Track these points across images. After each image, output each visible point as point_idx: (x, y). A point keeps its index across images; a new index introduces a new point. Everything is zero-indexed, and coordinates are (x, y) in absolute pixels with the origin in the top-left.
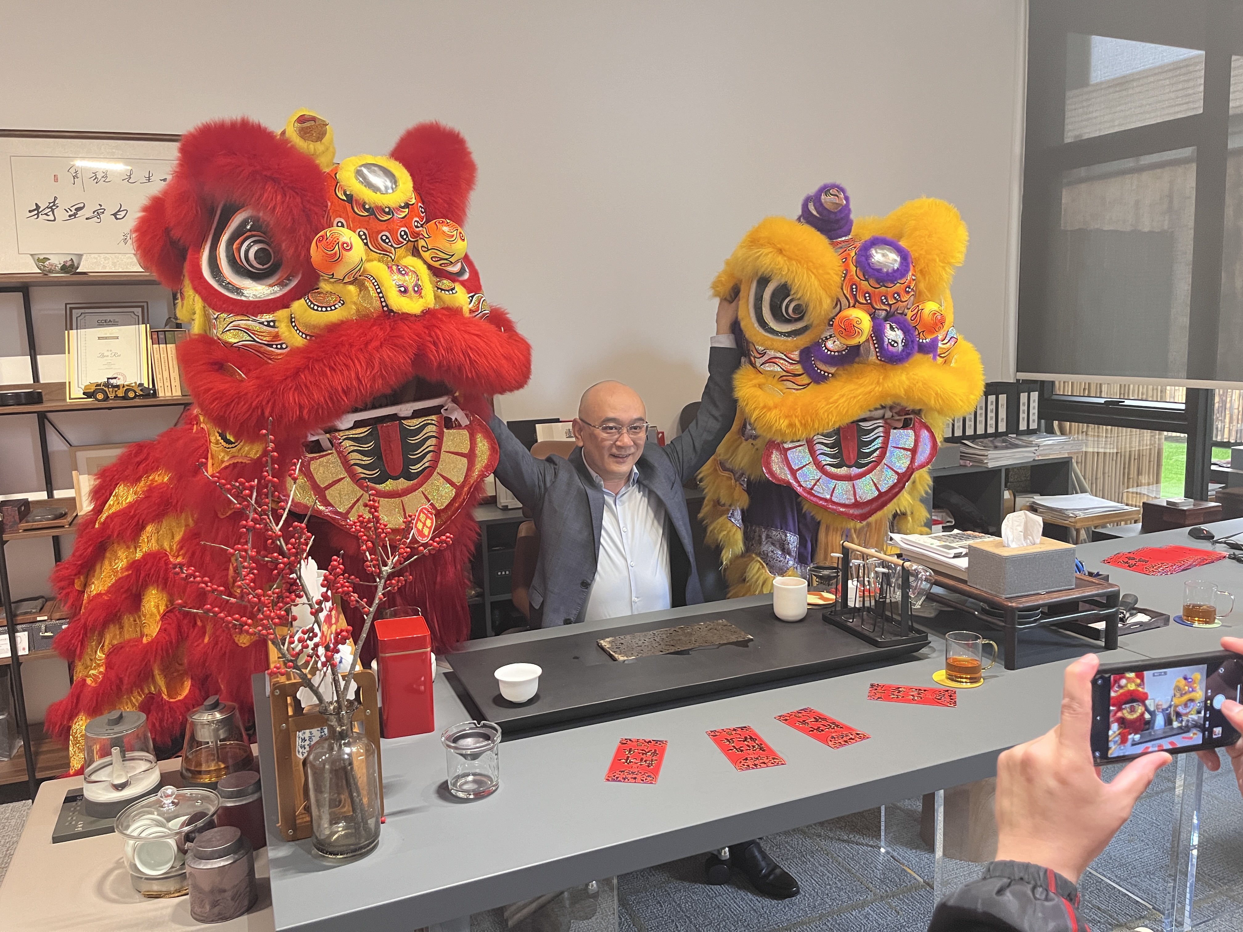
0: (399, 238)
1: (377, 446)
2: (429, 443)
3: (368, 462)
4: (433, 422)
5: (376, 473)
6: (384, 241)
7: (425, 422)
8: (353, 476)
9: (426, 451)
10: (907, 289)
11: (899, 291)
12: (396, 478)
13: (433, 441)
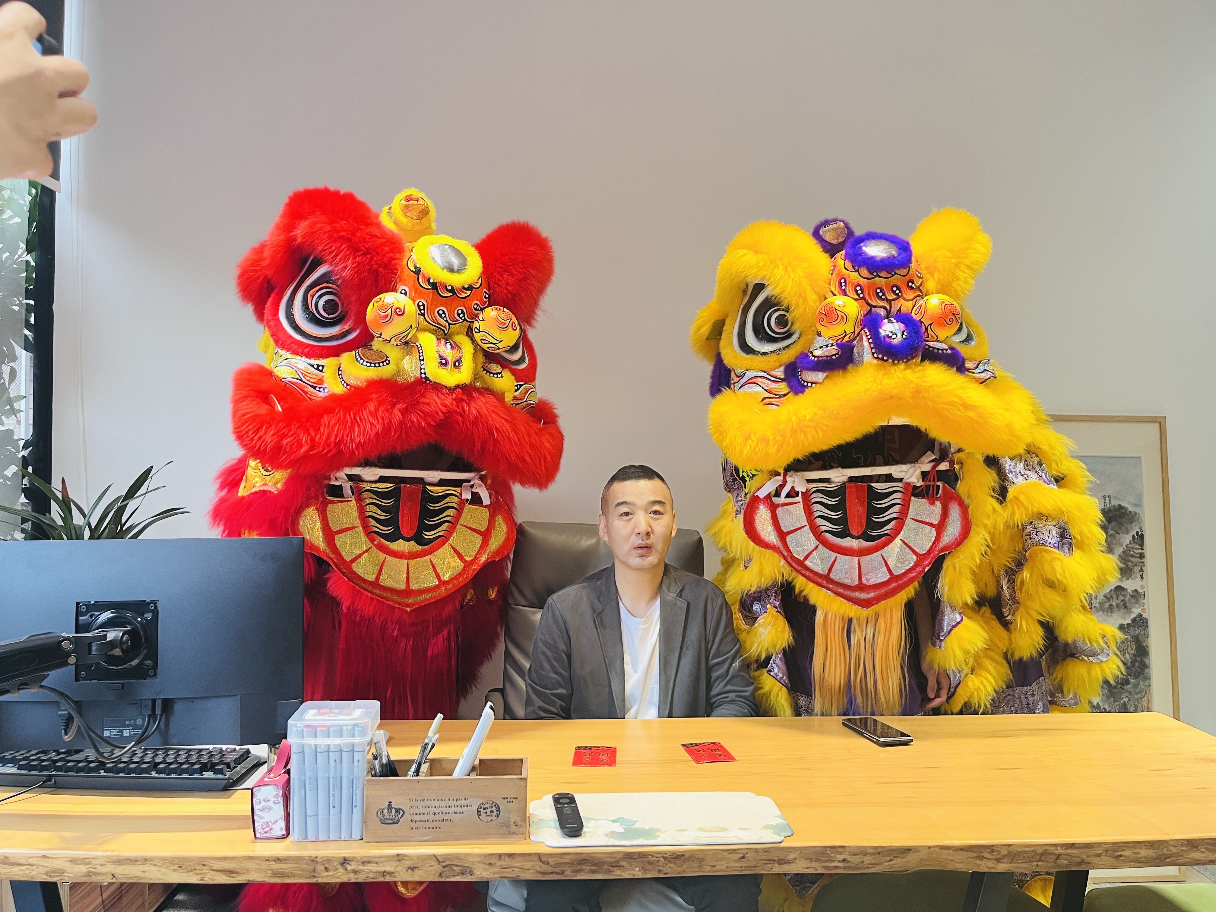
0: (456, 315)
1: (396, 505)
2: (448, 512)
3: (384, 518)
4: (456, 493)
7: (448, 492)
8: (366, 526)
9: (443, 520)
10: (910, 284)
11: (899, 284)
12: (407, 540)
13: (452, 512)
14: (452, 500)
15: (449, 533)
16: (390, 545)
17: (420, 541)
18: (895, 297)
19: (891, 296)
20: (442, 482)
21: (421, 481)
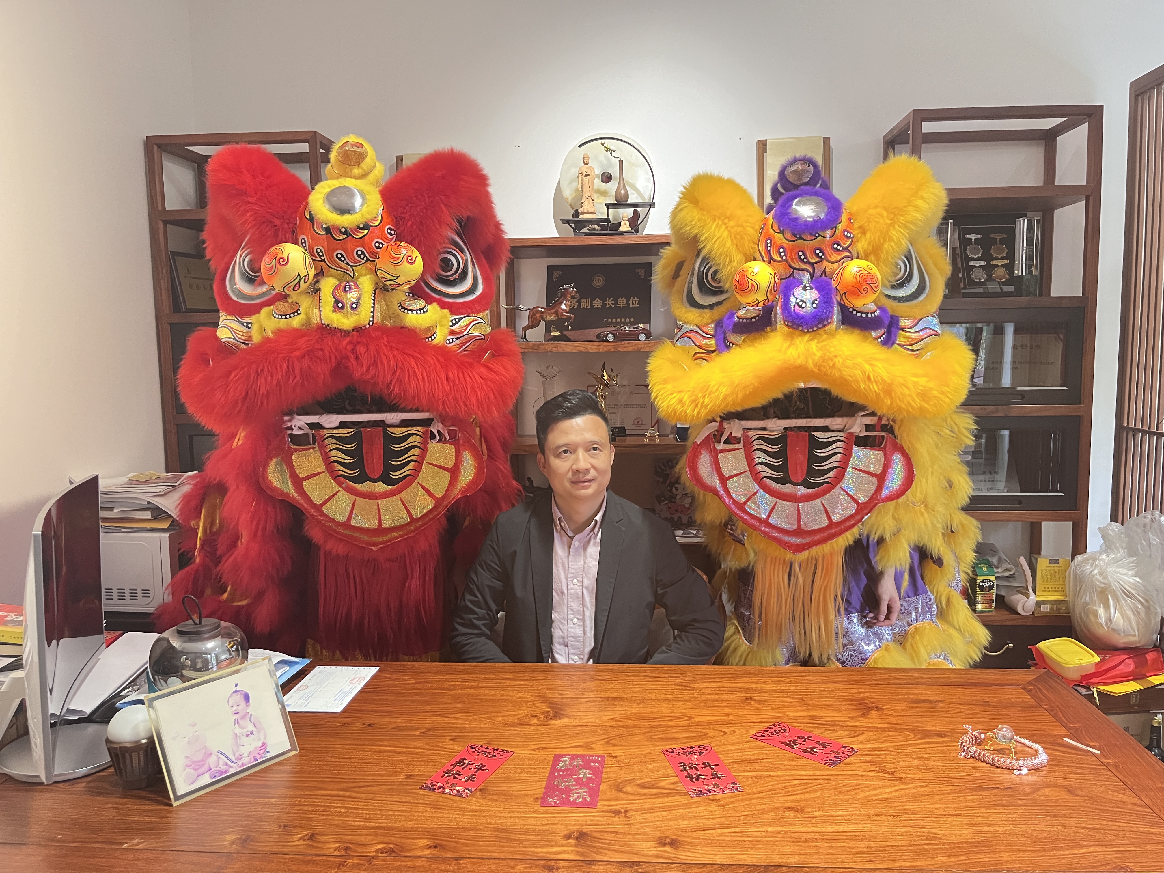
0: (356, 257)
1: (359, 448)
2: (411, 453)
3: (348, 461)
4: (418, 433)
5: (355, 473)
6: (340, 259)
7: (409, 432)
8: (332, 472)
9: (407, 460)
10: (835, 246)
12: (374, 481)
13: (417, 451)
14: (415, 440)
15: (417, 472)
16: (359, 487)
17: (388, 481)
19: (813, 259)
20: (404, 423)
21: (382, 424)
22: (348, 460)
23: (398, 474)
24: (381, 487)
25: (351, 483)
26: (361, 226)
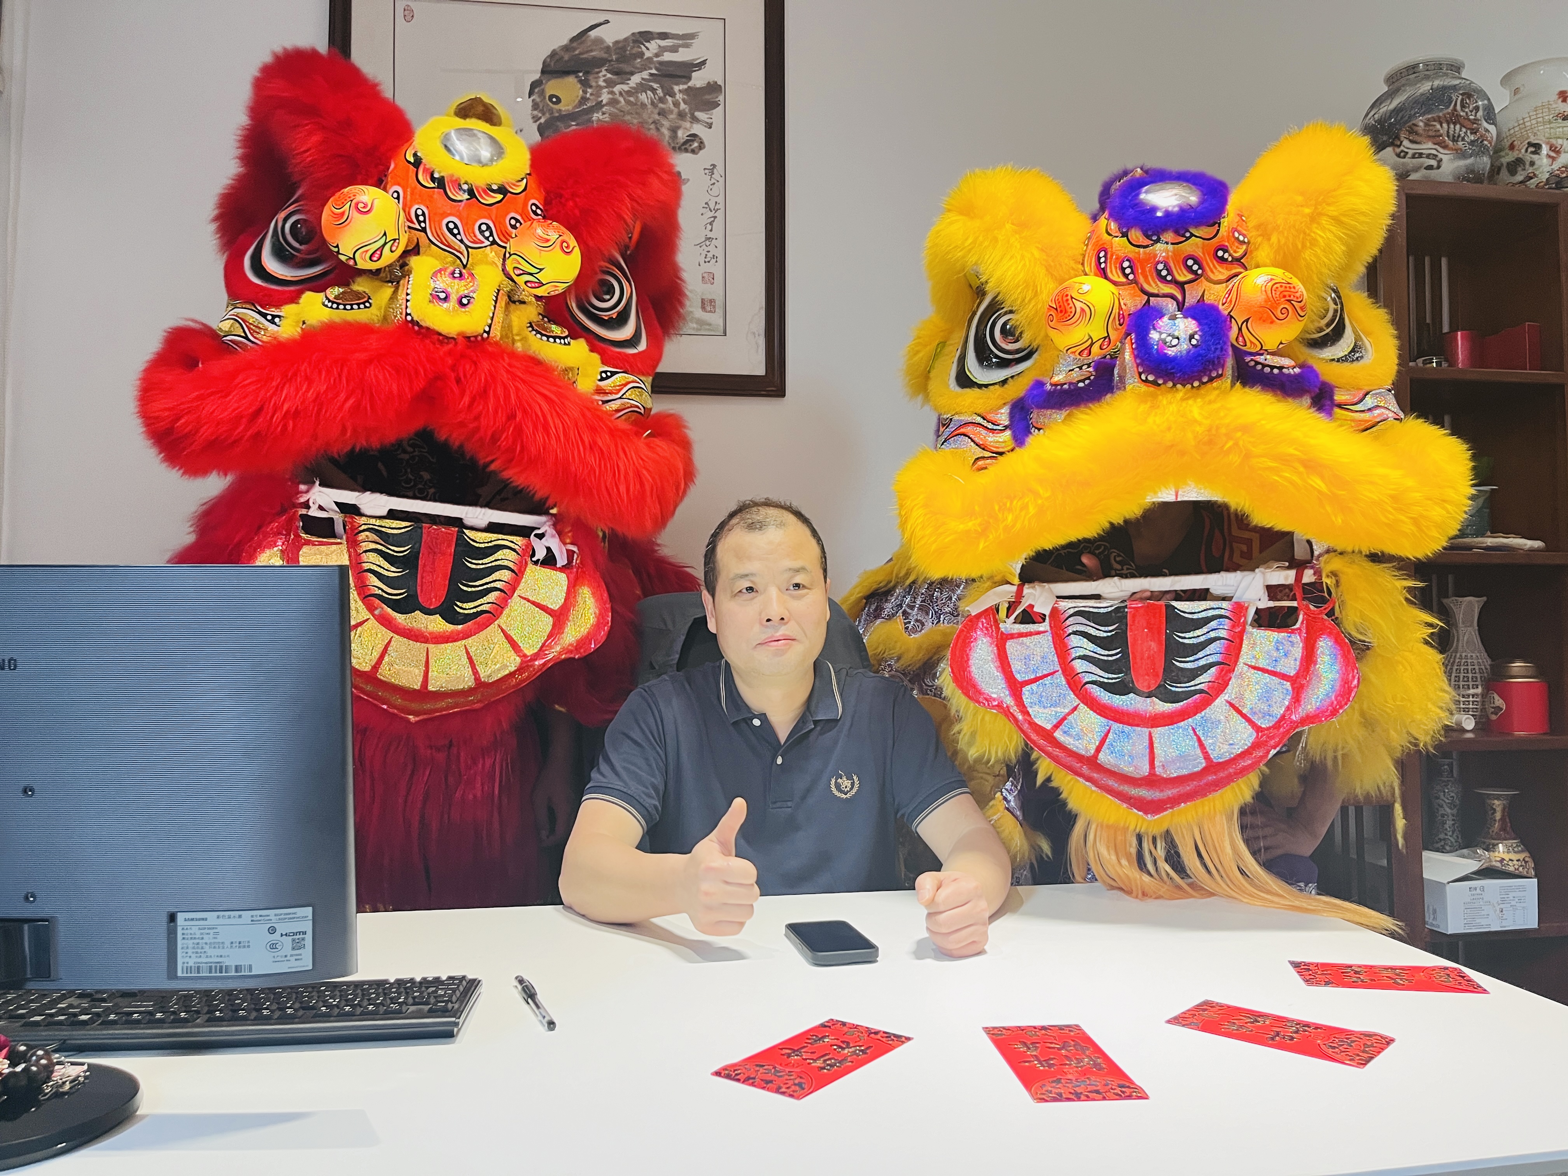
0: (477, 233)
1: (413, 555)
2: (496, 576)
3: (392, 574)
4: (513, 546)
5: (400, 595)
6: (450, 231)
7: (499, 541)
9: (488, 586)
10: (1220, 253)
11: (1199, 253)
12: (428, 612)
13: (505, 575)
14: (506, 557)
15: (500, 607)
16: (400, 618)
17: (451, 617)
18: (1190, 276)
19: (1183, 276)
20: (493, 528)
21: (458, 522)
22: (392, 572)
23: (468, 607)
24: (437, 624)
25: (389, 610)
26: (495, 187)
